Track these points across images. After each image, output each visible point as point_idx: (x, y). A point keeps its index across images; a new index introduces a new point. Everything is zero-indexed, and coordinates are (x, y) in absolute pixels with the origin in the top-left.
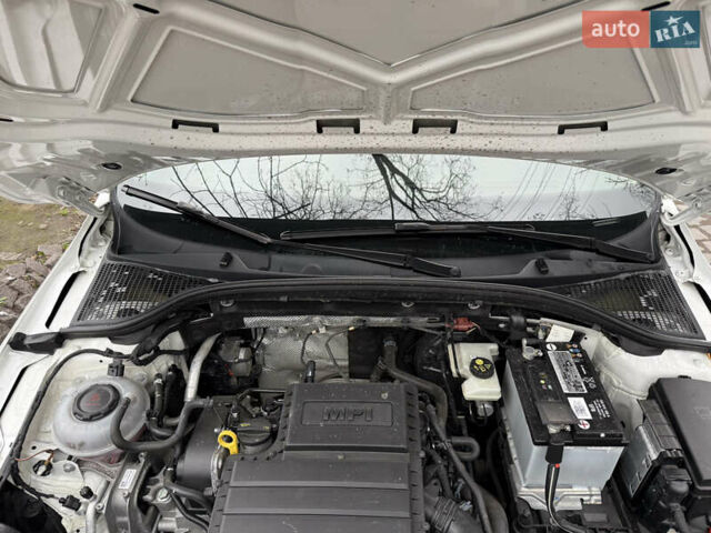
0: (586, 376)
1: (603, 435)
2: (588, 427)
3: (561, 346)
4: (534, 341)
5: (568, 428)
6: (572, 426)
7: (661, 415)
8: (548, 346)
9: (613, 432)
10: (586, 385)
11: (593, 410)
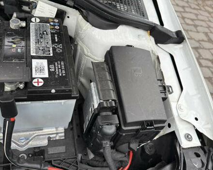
0: (57, 43)
1: (53, 91)
2: (41, 84)
3: (44, 20)
4: (23, 15)
5: (22, 86)
6: (26, 84)
7: (107, 74)
8: (33, 19)
9: (63, 88)
10: (54, 49)
11: (52, 70)
